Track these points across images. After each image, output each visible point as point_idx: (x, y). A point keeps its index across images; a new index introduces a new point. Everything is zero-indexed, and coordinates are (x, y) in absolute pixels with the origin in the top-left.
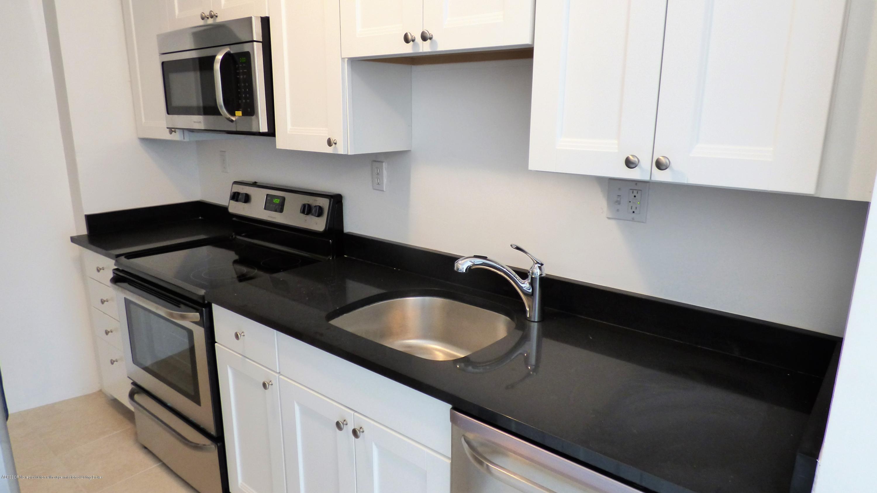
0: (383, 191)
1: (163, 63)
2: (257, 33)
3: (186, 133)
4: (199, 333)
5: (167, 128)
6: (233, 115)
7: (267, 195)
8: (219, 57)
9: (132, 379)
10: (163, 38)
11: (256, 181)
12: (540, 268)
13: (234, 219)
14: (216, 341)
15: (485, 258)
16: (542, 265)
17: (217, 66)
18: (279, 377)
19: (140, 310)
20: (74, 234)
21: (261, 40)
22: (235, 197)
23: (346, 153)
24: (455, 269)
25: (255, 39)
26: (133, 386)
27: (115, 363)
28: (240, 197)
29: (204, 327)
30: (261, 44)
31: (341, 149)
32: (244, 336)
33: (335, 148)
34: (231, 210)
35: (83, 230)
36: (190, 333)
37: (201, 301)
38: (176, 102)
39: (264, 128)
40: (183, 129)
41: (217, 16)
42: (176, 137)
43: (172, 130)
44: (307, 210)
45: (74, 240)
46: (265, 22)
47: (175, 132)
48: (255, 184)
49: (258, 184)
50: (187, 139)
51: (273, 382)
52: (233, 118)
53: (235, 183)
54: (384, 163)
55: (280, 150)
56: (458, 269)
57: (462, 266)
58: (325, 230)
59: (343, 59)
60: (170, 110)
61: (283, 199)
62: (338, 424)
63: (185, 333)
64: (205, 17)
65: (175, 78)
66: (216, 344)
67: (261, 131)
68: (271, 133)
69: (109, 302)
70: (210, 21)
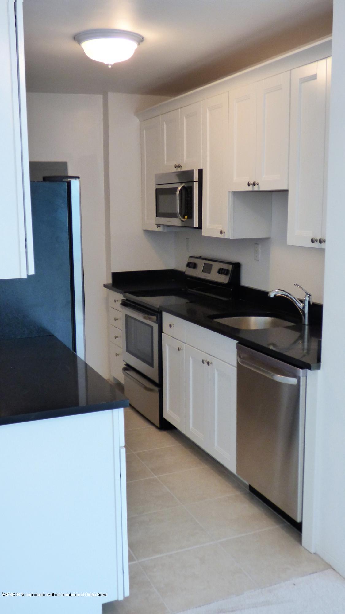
0: (258, 261)
1: (156, 190)
2: (196, 177)
3: (166, 227)
4: (156, 326)
5: (156, 224)
6: (184, 218)
7: (205, 264)
8: (180, 188)
9: (125, 362)
10: (158, 177)
11: (201, 256)
12: (309, 297)
13: (188, 278)
14: (163, 331)
15: (283, 291)
16: (310, 295)
17: (178, 193)
18: (185, 345)
19: (133, 320)
20: (105, 283)
21: (198, 181)
22: (189, 265)
23: (229, 238)
24: (269, 296)
25: (194, 181)
26: (125, 366)
27: (118, 356)
28: (191, 265)
29: (158, 324)
30: (197, 182)
31: (227, 236)
32: (173, 326)
33: (224, 236)
34: (187, 273)
35: (110, 281)
36: (152, 328)
37: (158, 311)
38: (161, 211)
39: (196, 224)
40: (164, 225)
41: (182, 166)
42: (160, 229)
43: (158, 226)
44: (221, 271)
45: (105, 286)
46: (200, 172)
47: (160, 227)
48: (200, 258)
49: (202, 257)
50: (165, 231)
51: (183, 348)
52: (184, 220)
53: (191, 257)
54: (259, 245)
55: (204, 237)
56: (270, 296)
57: (272, 295)
58: (228, 282)
59: (229, 192)
60: (158, 215)
61: (211, 265)
62: (203, 361)
63: (150, 328)
64: (177, 166)
65: (161, 197)
66: (163, 333)
67: (194, 226)
68: (200, 227)
69: (118, 320)
70: (179, 170)
